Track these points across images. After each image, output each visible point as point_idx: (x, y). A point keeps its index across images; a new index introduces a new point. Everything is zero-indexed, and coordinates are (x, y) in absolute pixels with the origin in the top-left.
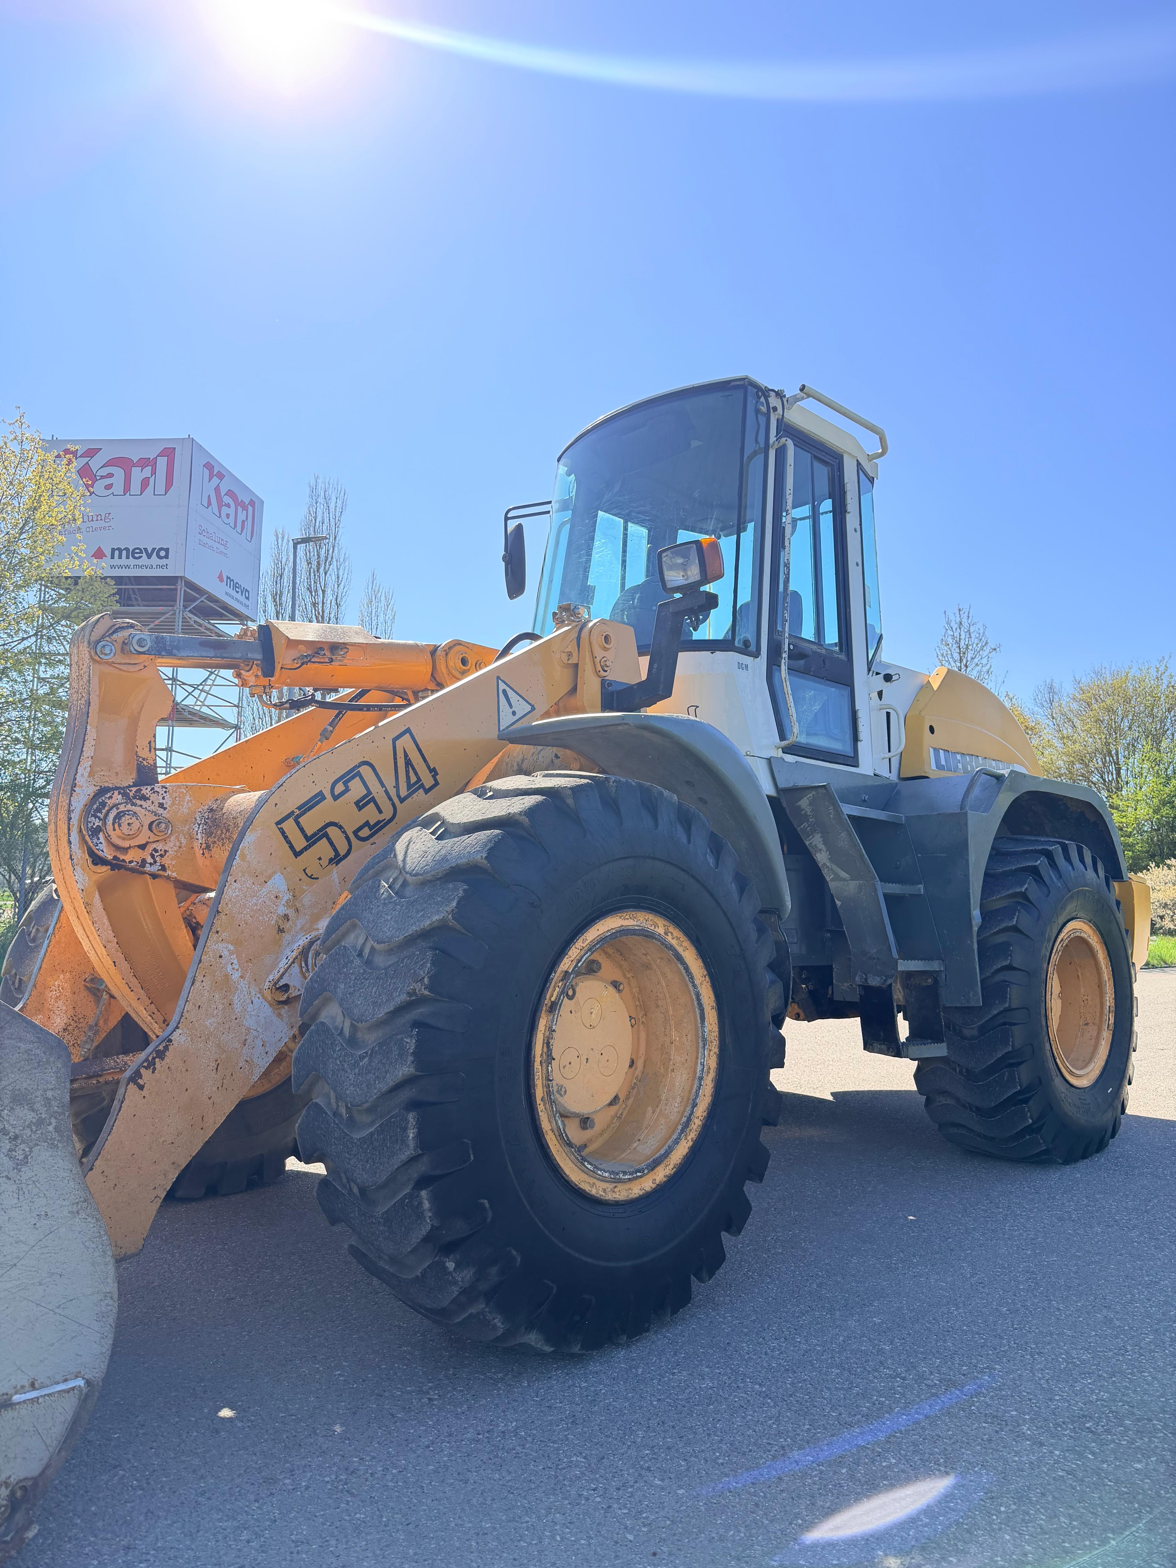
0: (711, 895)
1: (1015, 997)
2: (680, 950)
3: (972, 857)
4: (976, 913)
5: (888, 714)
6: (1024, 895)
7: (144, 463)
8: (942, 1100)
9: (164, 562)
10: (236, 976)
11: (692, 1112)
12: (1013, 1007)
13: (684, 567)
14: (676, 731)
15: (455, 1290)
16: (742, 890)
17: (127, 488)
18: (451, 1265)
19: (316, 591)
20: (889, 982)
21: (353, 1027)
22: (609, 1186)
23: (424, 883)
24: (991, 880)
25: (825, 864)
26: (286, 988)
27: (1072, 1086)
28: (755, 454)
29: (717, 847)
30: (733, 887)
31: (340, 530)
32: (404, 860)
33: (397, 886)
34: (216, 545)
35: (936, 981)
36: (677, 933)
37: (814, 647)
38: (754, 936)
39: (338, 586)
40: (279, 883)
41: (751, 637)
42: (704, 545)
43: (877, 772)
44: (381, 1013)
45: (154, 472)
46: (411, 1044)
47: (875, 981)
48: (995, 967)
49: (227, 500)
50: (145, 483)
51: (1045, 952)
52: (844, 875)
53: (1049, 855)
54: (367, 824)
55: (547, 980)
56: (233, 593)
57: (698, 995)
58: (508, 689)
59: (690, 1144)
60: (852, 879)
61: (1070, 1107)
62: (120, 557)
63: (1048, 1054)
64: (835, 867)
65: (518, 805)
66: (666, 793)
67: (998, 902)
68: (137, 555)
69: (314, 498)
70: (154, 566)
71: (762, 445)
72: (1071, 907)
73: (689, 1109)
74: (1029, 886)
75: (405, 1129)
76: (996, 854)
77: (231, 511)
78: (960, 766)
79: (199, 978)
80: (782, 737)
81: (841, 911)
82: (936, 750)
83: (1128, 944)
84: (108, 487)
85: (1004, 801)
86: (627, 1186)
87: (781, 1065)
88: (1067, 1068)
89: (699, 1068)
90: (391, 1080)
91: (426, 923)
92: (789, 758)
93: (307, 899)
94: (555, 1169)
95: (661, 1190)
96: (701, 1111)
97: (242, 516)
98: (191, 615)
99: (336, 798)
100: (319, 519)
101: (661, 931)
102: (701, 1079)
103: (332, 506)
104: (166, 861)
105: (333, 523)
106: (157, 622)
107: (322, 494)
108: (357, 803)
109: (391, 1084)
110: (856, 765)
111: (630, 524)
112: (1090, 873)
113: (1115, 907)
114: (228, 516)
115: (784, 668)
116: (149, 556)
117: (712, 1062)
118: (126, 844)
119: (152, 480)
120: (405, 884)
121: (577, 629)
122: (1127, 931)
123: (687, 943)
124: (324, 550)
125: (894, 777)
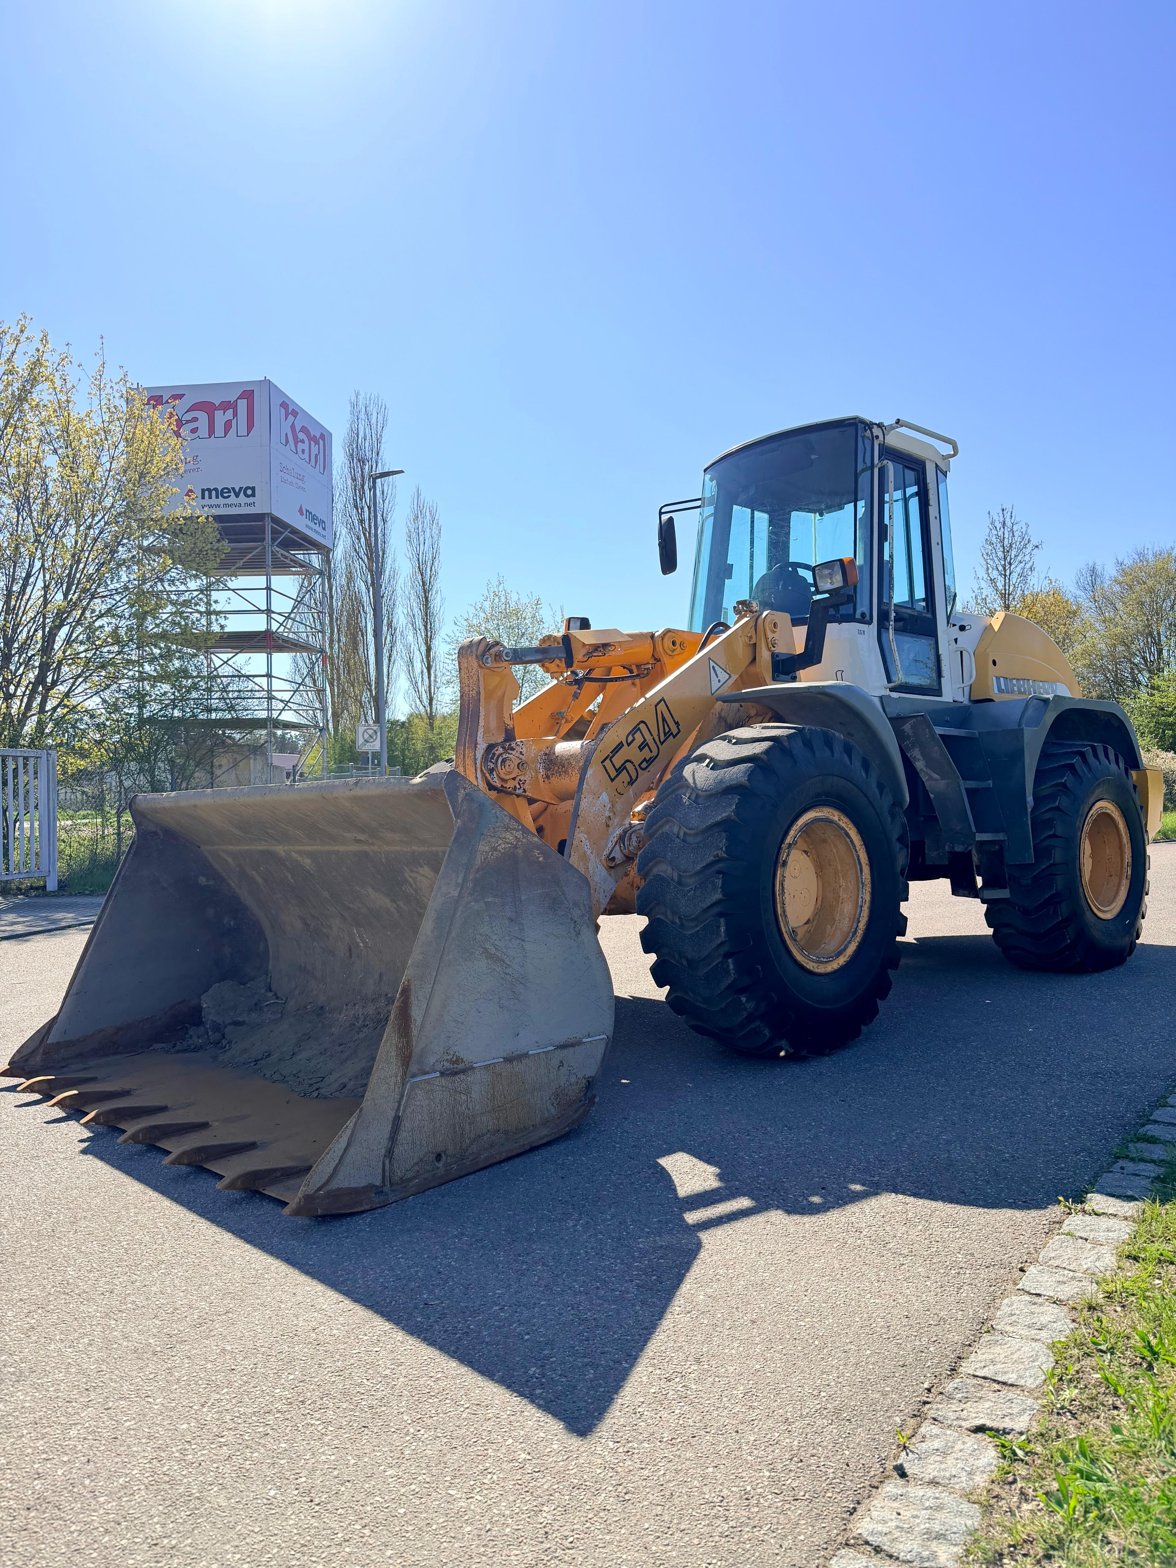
0: (866, 796)
1: (1058, 855)
2: (847, 829)
3: (1027, 760)
4: (1030, 799)
5: (961, 653)
6: (1064, 785)
7: (226, 406)
8: (1006, 930)
9: (251, 500)
10: (589, 852)
11: (857, 926)
12: (1056, 862)
13: (831, 576)
14: (839, 694)
15: (745, 1014)
16: (881, 792)
17: (211, 431)
18: (744, 999)
19: (362, 508)
20: (970, 848)
21: (680, 876)
22: (816, 965)
23: (710, 796)
24: (1041, 775)
25: (922, 769)
26: (613, 859)
27: (1099, 918)
28: (863, 470)
29: (866, 765)
30: (876, 790)
31: (382, 446)
32: (694, 782)
33: (693, 798)
34: (295, 481)
35: (1001, 848)
36: (846, 819)
37: (909, 611)
38: (889, 820)
39: (383, 501)
40: (605, 797)
41: (865, 609)
42: (846, 562)
43: (956, 699)
44: (698, 867)
45: (235, 414)
46: (719, 883)
47: (959, 848)
48: (1044, 836)
49: (301, 436)
50: (228, 426)
51: (1079, 824)
52: (935, 776)
53: (1082, 755)
54: (645, 759)
55: (780, 848)
56: (312, 525)
57: (858, 857)
58: (717, 668)
59: (857, 944)
60: (942, 779)
61: (1096, 933)
62: (210, 497)
63: (1082, 895)
64: (929, 771)
65: (758, 748)
66: (837, 734)
67: (1046, 789)
68: (225, 495)
69: (356, 414)
70: (243, 505)
71: (869, 464)
72: (1098, 792)
73: (855, 924)
74: (1067, 778)
75: (718, 927)
76: (1045, 756)
77: (306, 446)
78: (1016, 688)
79: (573, 854)
80: (889, 680)
81: (934, 802)
82: (998, 678)
83: (1142, 817)
84: (194, 431)
85: (1050, 717)
86: (824, 966)
87: (907, 900)
88: (1095, 905)
89: (860, 900)
90: (708, 903)
91: (719, 818)
92: (895, 695)
93: (618, 807)
94: (789, 952)
95: (842, 969)
96: (862, 925)
97: (314, 450)
98: (278, 549)
99: (629, 745)
100: (361, 435)
101: (836, 818)
102: (861, 906)
103: (374, 421)
104: (526, 786)
105: (374, 439)
106: (250, 556)
107: (364, 409)
108: (639, 747)
109: (709, 904)
110: (941, 695)
111: (756, 512)
112: (1113, 766)
113: (1132, 790)
114: (303, 451)
115: (891, 631)
116: (237, 495)
117: (868, 897)
118: (507, 777)
119: (234, 422)
120: (697, 796)
121: (754, 619)
122: (1142, 807)
123: (851, 826)
124: (367, 467)
125: (966, 702)
